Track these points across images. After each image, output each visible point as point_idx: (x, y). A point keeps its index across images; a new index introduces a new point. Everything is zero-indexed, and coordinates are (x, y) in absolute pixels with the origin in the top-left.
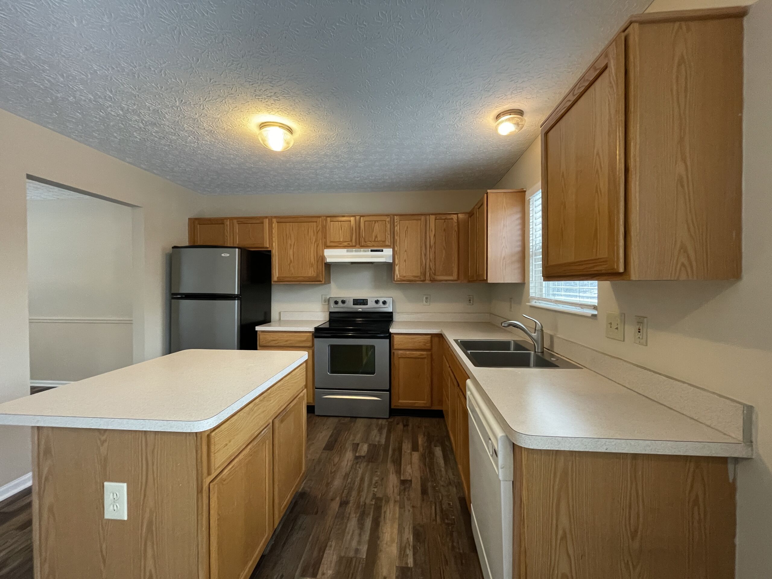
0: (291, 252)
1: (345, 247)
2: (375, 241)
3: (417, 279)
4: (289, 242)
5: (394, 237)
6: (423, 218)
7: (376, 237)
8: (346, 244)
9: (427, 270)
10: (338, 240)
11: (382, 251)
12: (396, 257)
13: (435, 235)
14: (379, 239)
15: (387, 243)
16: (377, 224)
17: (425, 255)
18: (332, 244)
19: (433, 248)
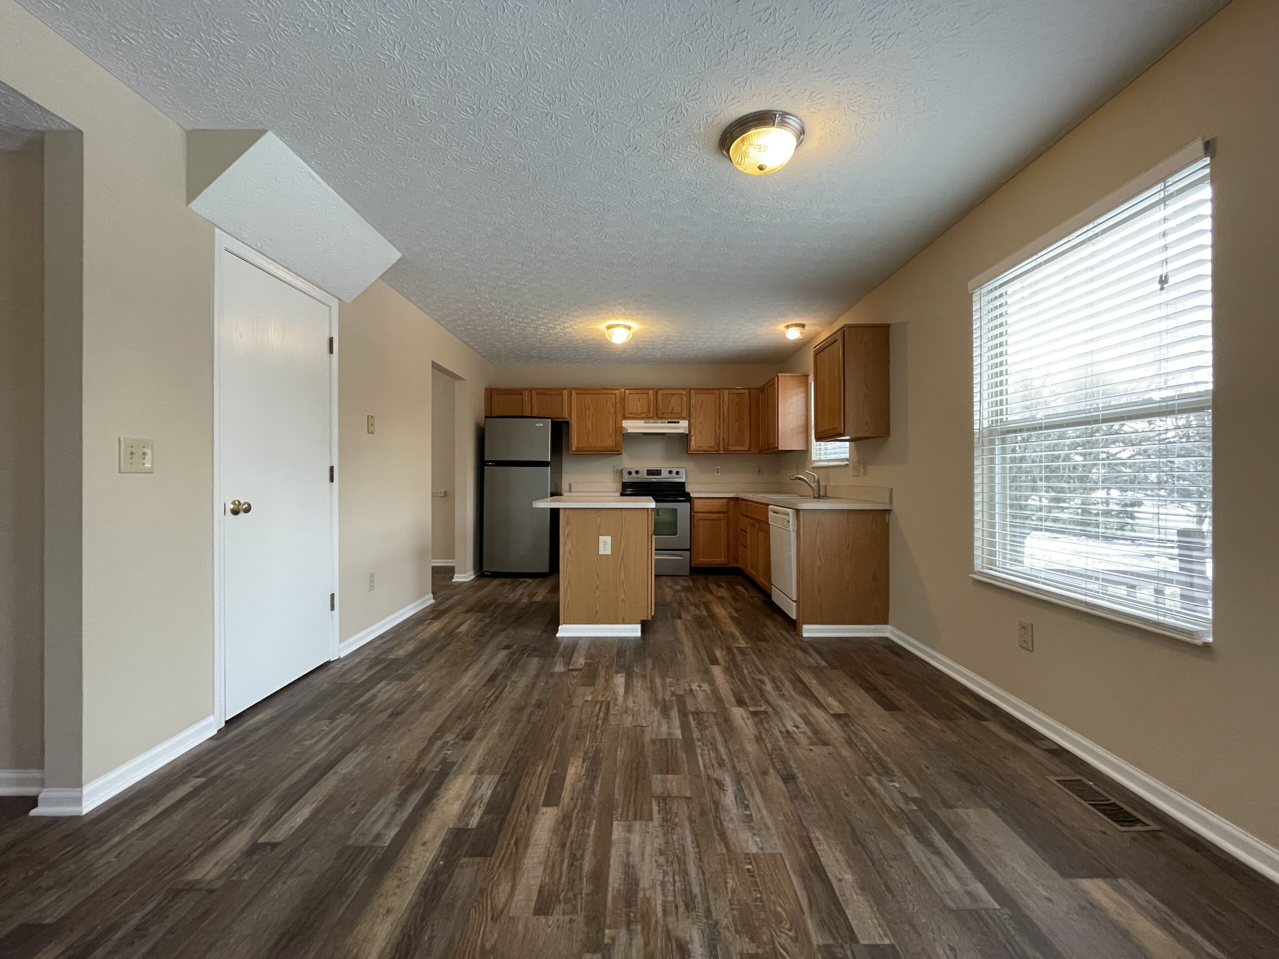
0: (590, 424)
1: (642, 419)
2: (672, 413)
3: (711, 449)
4: (588, 413)
5: (690, 409)
6: (717, 392)
7: (673, 409)
8: (644, 415)
9: (721, 440)
10: (636, 412)
11: (678, 422)
12: (692, 428)
13: (728, 408)
14: (675, 411)
15: (684, 415)
16: (673, 397)
17: (719, 427)
18: (630, 416)
19: (727, 420)
